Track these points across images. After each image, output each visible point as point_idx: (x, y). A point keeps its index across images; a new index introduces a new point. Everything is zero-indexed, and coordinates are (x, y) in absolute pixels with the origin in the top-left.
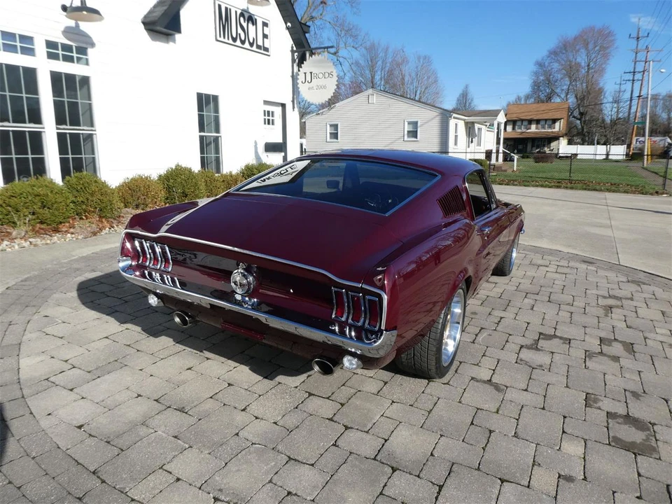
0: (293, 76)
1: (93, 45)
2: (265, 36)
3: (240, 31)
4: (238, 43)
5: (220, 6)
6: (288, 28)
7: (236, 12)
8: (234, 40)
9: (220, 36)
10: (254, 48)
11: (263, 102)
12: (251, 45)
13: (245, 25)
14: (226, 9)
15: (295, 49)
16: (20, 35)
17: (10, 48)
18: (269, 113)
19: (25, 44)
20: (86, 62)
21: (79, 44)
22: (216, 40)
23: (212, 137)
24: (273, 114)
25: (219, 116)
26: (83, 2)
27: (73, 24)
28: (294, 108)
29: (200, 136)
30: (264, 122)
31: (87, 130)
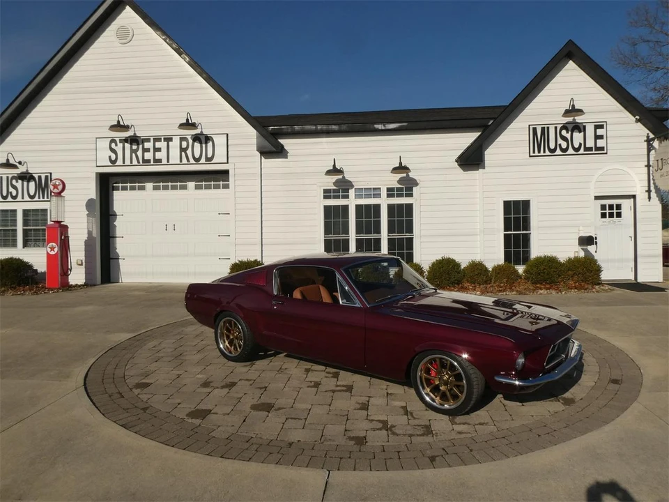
0: (648, 166)
1: (416, 184)
2: (597, 137)
3: (560, 141)
4: (558, 152)
5: (535, 130)
6: (637, 121)
7: (556, 128)
8: (553, 151)
9: (534, 152)
10: (582, 151)
11: (593, 198)
12: (577, 150)
13: (568, 136)
14: (543, 129)
15: (652, 136)
16: (374, 189)
17: (368, 196)
18: (611, 207)
19: (375, 192)
20: (411, 195)
21: (408, 186)
22: (530, 156)
23: (520, 234)
24: (619, 207)
25: (529, 217)
26: (401, 163)
27: (405, 175)
28: (650, 198)
29: (504, 234)
30: (603, 215)
31: (408, 235)
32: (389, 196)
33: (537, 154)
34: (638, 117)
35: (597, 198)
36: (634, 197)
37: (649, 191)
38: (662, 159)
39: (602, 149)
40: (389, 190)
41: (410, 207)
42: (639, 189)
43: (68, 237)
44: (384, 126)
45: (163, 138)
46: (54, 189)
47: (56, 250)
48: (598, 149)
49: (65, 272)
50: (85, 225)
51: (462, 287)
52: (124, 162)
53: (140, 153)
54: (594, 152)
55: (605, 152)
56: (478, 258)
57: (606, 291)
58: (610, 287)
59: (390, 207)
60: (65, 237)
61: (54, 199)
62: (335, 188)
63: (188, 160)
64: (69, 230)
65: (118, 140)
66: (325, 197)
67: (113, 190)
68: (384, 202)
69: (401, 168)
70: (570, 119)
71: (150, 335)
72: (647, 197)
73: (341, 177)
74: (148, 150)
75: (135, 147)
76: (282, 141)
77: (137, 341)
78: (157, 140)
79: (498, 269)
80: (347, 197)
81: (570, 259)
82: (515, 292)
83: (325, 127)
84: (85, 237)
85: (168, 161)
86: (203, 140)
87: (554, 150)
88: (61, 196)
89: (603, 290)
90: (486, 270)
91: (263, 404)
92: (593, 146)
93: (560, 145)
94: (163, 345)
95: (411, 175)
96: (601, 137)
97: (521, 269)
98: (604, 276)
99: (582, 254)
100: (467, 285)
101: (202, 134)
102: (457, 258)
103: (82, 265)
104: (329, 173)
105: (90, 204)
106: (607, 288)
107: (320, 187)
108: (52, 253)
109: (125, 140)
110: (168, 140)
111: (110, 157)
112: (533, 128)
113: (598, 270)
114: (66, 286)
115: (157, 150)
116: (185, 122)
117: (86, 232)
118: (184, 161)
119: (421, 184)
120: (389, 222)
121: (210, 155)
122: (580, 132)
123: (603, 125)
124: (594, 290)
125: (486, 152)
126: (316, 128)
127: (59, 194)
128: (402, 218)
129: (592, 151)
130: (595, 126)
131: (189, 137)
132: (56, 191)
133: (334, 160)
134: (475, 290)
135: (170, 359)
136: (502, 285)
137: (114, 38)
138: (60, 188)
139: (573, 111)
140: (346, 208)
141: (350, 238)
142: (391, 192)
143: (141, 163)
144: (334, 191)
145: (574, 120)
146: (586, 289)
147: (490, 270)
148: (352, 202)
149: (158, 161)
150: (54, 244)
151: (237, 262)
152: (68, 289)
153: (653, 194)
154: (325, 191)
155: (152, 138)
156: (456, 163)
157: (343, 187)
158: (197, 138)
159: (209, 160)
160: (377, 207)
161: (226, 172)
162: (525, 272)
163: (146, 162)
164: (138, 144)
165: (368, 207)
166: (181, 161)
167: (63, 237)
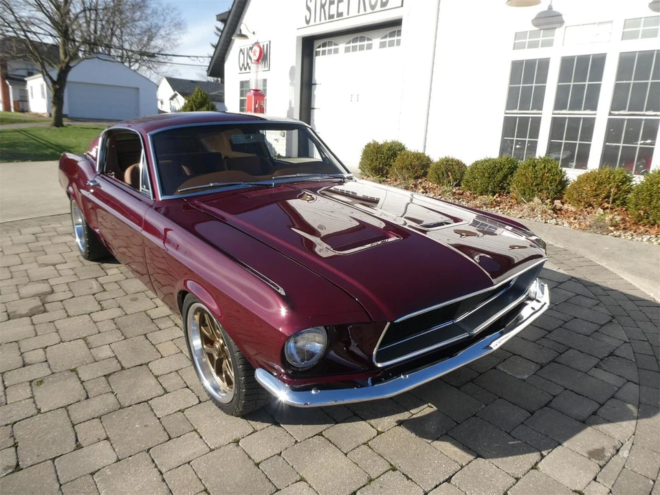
31: (649, 115)
32: (626, 36)
40: (628, 23)
43: (263, 106)
46: (253, 55)
52: (315, 21)
53: (327, 8)
60: (259, 104)
62: (534, 28)
63: (365, 9)
66: (516, 46)
67: (316, 55)
73: (545, 8)
75: (323, 2)
80: (550, 43)
85: (348, 14)
111: (306, 16)
118: (362, 11)
120: (618, 88)
127: (257, 61)
138: (258, 54)
141: (543, 116)
142: (631, 29)
143: (327, 20)
144: (531, 34)
148: (557, 52)
149: (340, 15)
154: (517, 36)
157: (547, 26)
159: (383, 4)
160: (599, 61)
163: (331, 17)
166: (359, 12)
167: (257, 106)
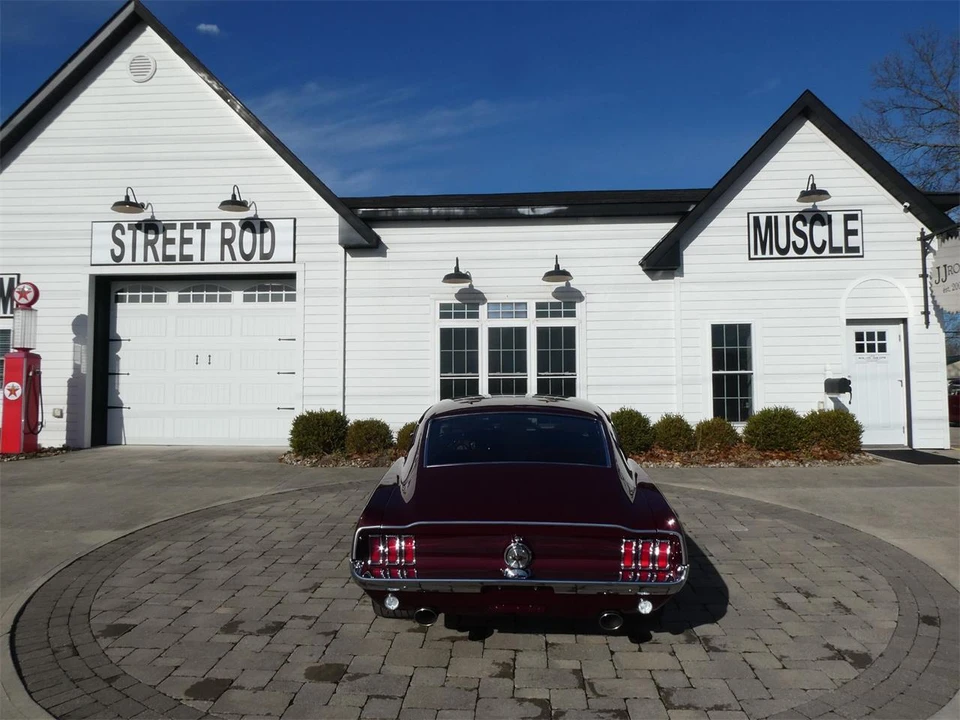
0: (924, 276)
1: (581, 298)
2: (849, 233)
3: (794, 237)
4: (792, 253)
5: (756, 220)
6: (907, 209)
7: (788, 218)
8: (783, 252)
9: (756, 253)
10: (826, 252)
11: (845, 322)
12: (819, 250)
13: (806, 230)
15: (928, 232)
16: (516, 304)
17: (508, 315)
18: (871, 336)
19: (519, 309)
20: (572, 315)
21: (568, 300)
22: (750, 259)
23: (736, 375)
24: (882, 336)
25: (751, 349)
26: (557, 266)
27: (563, 284)
28: (927, 323)
29: (714, 375)
30: (860, 349)
31: (567, 375)
32: (539, 315)
33: (760, 255)
34: (907, 204)
35: (850, 322)
36: (904, 321)
37: (926, 313)
38: (945, 266)
39: (856, 249)
40: (539, 306)
41: (570, 332)
42: (912, 310)
43: (39, 373)
44: (533, 210)
45: (195, 223)
46: (20, 297)
47: (19, 393)
48: (850, 249)
49: (33, 427)
50: (70, 356)
51: (652, 455)
52: (134, 259)
53: (159, 246)
54: (844, 254)
55: (861, 254)
56: (674, 411)
57: (870, 462)
58: (875, 457)
59: (542, 333)
60: (35, 373)
61: (19, 314)
62: (458, 302)
63: (234, 258)
64: (42, 362)
65: (125, 225)
66: (443, 316)
67: (117, 301)
68: (532, 324)
69: (558, 273)
70: (809, 205)
71: (152, 533)
72: (924, 321)
73: (466, 285)
74: (172, 241)
75: (151, 237)
76: (378, 231)
77: (128, 545)
78: (186, 226)
79: (705, 427)
80: (475, 316)
81: (814, 413)
82: (732, 464)
83: (443, 211)
84: (69, 374)
85: (202, 258)
86: (258, 227)
87: (786, 250)
88: (32, 310)
89: (866, 460)
90: (687, 428)
91: (328, 666)
92: (842, 245)
93: (794, 243)
94: (169, 552)
95: (574, 283)
96: (854, 232)
97: (740, 428)
98: (867, 439)
99: (830, 406)
100: (659, 451)
101: (256, 218)
102: (644, 411)
103: (61, 416)
104: (449, 278)
105: (78, 324)
106: (871, 458)
107: (436, 300)
108: (13, 398)
109: (138, 226)
110: (204, 226)
111: (112, 251)
112: (755, 217)
113: (856, 430)
114: (33, 450)
115: (186, 241)
116: (230, 198)
117: (70, 365)
118: (228, 257)
119: (588, 298)
120: (540, 355)
121: (267, 250)
122: (823, 224)
123: (857, 215)
124: (852, 461)
125: (684, 252)
126: (430, 213)
127: (28, 306)
128: (559, 349)
129: (842, 252)
130: (845, 215)
131: (236, 224)
132: (23, 301)
133: (457, 260)
134: (671, 459)
135: (177, 577)
136: (713, 451)
137: (127, 74)
138: (30, 296)
139: (813, 193)
140: (473, 333)
141: (480, 378)
142: (542, 310)
143: (161, 261)
144: (457, 306)
145: (814, 206)
146: (840, 460)
147: (694, 428)
148: (483, 324)
149: (187, 259)
150: (16, 384)
151: (305, 414)
152: (35, 456)
153: (933, 318)
154: (443, 306)
155: (178, 224)
156: (640, 268)
157: (471, 300)
158: (247, 225)
159: (265, 257)
160: (521, 333)
161: (292, 277)
162: (745, 432)
163: (169, 259)
164: (157, 233)
165: (508, 331)
166: (222, 258)
167: (31, 374)
